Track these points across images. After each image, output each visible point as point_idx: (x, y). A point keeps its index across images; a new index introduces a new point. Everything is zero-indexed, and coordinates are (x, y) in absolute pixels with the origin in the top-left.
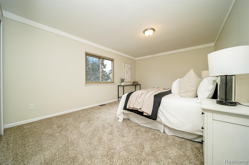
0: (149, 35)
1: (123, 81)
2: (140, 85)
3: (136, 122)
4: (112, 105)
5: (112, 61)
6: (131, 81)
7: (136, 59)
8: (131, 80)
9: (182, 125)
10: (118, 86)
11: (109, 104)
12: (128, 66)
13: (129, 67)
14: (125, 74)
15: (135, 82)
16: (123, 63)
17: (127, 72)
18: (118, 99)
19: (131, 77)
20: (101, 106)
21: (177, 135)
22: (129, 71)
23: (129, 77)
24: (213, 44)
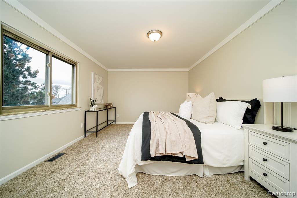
0: (155, 41)
1: (93, 103)
2: (115, 107)
3: (158, 174)
4: (79, 150)
5: (73, 65)
6: (103, 102)
7: (109, 70)
8: (103, 100)
9: (228, 160)
10: (85, 112)
11: (72, 150)
12: (99, 79)
13: (100, 81)
14: (96, 90)
15: (108, 104)
16: (93, 73)
17: (98, 88)
18: (84, 135)
19: (103, 97)
20: (52, 159)
21: (215, 173)
22: (101, 86)
23: (100, 96)
24: (187, 70)
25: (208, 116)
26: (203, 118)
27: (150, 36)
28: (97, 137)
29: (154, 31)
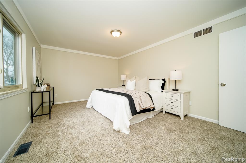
7: (42, 46)
12: (38, 55)
13: (39, 57)
18: (31, 121)
24: (117, 58)
25: (146, 88)
26: (144, 89)
27: (113, 33)
28: (50, 119)
29: (116, 30)
